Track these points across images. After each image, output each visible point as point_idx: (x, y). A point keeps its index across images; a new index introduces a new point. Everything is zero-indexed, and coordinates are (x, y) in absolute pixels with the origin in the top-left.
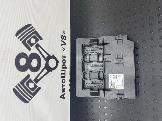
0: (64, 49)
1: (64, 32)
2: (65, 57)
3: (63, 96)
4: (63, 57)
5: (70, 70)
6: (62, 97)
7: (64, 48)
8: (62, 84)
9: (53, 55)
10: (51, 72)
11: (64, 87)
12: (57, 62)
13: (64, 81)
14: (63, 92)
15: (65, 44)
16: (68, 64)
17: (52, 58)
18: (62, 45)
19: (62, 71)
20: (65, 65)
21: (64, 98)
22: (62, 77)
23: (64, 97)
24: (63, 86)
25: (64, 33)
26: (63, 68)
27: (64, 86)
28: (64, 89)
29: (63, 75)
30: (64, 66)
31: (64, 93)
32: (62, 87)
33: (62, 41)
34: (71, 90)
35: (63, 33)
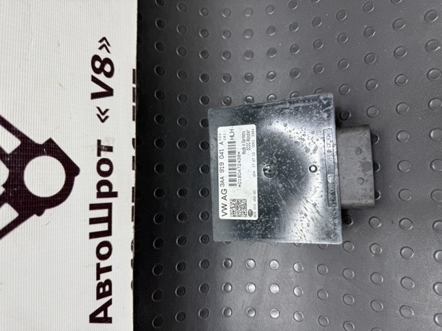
2: (110, 149)
4: (100, 148)
9: (50, 141)
13: (104, 251)
18: (95, 96)
20: (109, 184)
21: (107, 320)
26: (100, 195)
29: (103, 227)
30: (105, 189)
31: (105, 300)
32: (98, 278)
33: (94, 80)
35: (101, 48)
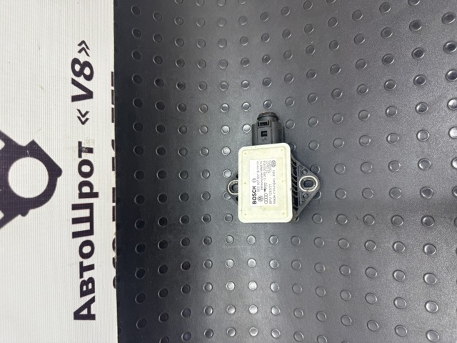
0: (83, 116)
1: (83, 46)
2: (90, 150)
3: (85, 312)
4: (82, 150)
5: (114, 204)
6: (84, 314)
7: (87, 113)
8: (81, 263)
9: (33, 143)
10: (24, 214)
11: (87, 275)
12: (54, 171)
13: (87, 250)
14: (83, 294)
15: (89, 95)
16: (105, 180)
17: (26, 155)
18: (75, 98)
19: (75, 207)
20: (90, 185)
21: (91, 317)
22: (76, 235)
23: (92, 313)
24: (83, 269)
25: (84, 51)
26: (82, 195)
27: (91, 267)
28: (91, 280)
30: (86, 189)
31: (88, 298)
32: (81, 276)
33: (74, 82)
34: (118, 282)
35: (80, 51)
